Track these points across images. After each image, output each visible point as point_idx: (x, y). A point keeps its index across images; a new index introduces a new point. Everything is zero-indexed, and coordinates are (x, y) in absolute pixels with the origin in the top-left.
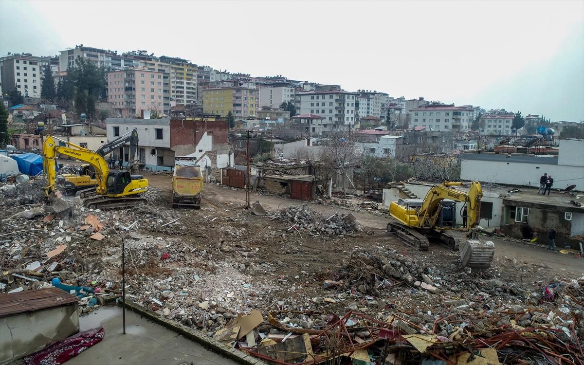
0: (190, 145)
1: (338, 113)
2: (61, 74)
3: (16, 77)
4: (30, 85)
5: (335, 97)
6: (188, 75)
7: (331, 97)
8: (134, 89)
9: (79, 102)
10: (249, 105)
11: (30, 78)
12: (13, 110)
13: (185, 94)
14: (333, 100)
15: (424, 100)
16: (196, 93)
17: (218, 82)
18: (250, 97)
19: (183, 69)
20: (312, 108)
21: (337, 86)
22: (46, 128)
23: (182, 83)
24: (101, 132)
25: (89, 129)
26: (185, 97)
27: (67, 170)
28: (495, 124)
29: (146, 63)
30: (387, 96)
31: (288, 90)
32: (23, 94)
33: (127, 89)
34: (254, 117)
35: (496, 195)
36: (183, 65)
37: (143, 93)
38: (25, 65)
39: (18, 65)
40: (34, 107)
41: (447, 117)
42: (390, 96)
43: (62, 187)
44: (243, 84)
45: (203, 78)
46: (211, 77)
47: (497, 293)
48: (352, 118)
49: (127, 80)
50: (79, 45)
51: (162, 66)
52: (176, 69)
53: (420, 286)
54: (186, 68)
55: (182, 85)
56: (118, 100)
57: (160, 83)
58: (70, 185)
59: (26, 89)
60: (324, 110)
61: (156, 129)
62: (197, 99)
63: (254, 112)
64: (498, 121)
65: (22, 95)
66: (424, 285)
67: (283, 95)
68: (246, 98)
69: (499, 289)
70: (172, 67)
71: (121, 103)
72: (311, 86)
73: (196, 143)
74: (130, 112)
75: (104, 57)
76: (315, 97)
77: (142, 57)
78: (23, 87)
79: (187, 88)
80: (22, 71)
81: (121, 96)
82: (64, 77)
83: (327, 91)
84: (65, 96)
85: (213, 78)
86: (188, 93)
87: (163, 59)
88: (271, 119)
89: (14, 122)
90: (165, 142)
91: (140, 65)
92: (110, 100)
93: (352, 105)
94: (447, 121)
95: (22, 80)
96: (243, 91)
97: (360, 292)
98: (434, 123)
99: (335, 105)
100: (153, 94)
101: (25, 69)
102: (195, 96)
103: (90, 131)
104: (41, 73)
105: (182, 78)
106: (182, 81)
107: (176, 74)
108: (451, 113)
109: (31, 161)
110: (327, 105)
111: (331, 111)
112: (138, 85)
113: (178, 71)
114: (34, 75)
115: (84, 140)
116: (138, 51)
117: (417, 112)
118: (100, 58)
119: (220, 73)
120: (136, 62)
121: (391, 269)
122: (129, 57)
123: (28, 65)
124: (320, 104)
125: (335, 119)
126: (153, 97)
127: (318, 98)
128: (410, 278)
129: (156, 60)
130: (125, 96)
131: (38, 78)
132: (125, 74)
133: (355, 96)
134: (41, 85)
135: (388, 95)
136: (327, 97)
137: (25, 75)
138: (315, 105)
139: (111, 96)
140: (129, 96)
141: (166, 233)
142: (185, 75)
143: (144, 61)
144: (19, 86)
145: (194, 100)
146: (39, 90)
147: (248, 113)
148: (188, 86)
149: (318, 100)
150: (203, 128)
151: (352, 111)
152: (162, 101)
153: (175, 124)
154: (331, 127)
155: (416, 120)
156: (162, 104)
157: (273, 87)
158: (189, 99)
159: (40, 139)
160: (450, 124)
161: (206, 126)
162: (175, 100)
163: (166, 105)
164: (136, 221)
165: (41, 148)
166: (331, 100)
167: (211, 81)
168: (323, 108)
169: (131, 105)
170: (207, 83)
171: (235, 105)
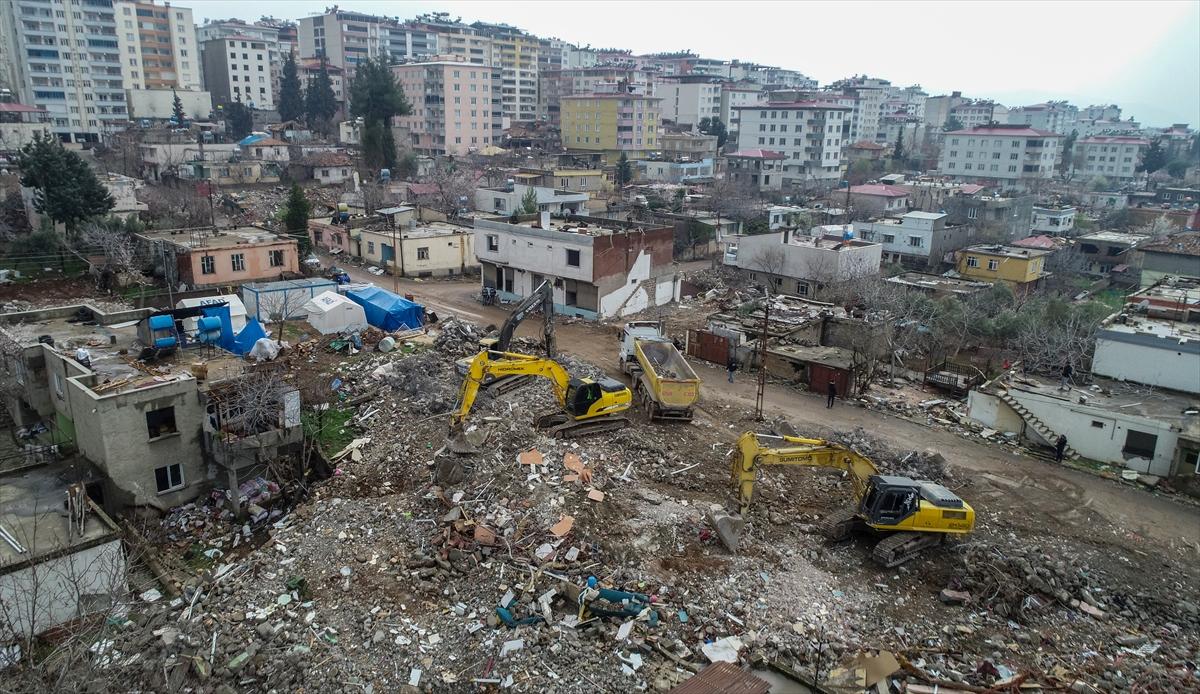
0: (619, 275)
1: (810, 145)
3: (231, 73)
4: (255, 86)
5: (808, 116)
6: (522, 57)
7: (800, 116)
8: (443, 100)
10: (645, 129)
11: (253, 73)
12: (247, 147)
13: (518, 95)
14: (803, 122)
15: (962, 95)
16: (537, 93)
17: (576, 73)
18: (648, 113)
19: (513, 47)
20: (762, 134)
23: (512, 73)
25: (418, 212)
26: (518, 100)
28: (1103, 154)
29: (449, 38)
30: (886, 86)
31: (710, 89)
33: (429, 99)
34: (658, 155)
35: (1166, 425)
36: (513, 39)
37: (457, 106)
38: (245, 51)
39: (232, 50)
40: (274, 135)
41: (1015, 150)
42: (892, 85)
44: (634, 88)
45: (549, 62)
46: (563, 58)
47: (1190, 626)
48: (836, 154)
49: (428, 83)
50: (331, 7)
51: (476, 42)
52: (502, 47)
53: (1078, 607)
54: (518, 45)
55: (513, 78)
57: (485, 87)
59: (249, 94)
60: (785, 140)
61: (567, 250)
62: (539, 103)
63: (654, 140)
64: (1109, 149)
66: (1084, 606)
67: (700, 99)
68: (640, 115)
69: (1192, 619)
70: (495, 44)
71: (419, 125)
72: (744, 68)
73: (628, 269)
74: (434, 141)
75: (378, 29)
76: (769, 113)
77: (441, 26)
78: (242, 90)
79: (522, 83)
80: (240, 62)
81: (418, 112)
83: (791, 103)
85: (565, 62)
86: (522, 91)
87: (479, 27)
90: (584, 272)
91: (439, 41)
93: (838, 130)
94: (1014, 156)
95: (241, 78)
96: (635, 102)
97: (998, 614)
98: (989, 161)
99: (807, 130)
100: (474, 107)
101: (245, 56)
102: (535, 96)
103: (419, 217)
104: (272, 65)
105: (511, 65)
106: (513, 69)
107: (502, 56)
108: (1023, 143)
109: (387, 309)
110: (791, 129)
111: (798, 142)
112: (449, 93)
113: (505, 51)
114: (261, 68)
116: (434, 13)
117: (956, 138)
118: (371, 33)
119: (577, 50)
120: (432, 38)
121: (1038, 581)
122: (416, 27)
123: (249, 50)
124: (778, 128)
125: (804, 157)
126: (473, 114)
127: (774, 116)
128: (1065, 596)
129: (467, 31)
130: (425, 112)
131: (267, 73)
132: (425, 71)
133: (843, 113)
134: (272, 86)
135: (889, 83)
136: (792, 114)
137: (246, 68)
138: (768, 128)
140: (433, 113)
141: (681, 486)
142: (517, 57)
143: (445, 35)
144: (236, 90)
145: (533, 104)
146: (269, 94)
147: (644, 142)
148: (523, 79)
149: (774, 120)
150: (639, 242)
151: (837, 141)
152: (490, 120)
153: (600, 243)
154: (797, 171)
155: (954, 154)
156: (490, 126)
157: (682, 83)
158: (524, 104)
159: (345, 236)
160: (1019, 164)
161: (642, 241)
162: (506, 115)
163: (496, 126)
164: (631, 463)
165: (347, 250)
166: (799, 122)
167: (564, 67)
168: (783, 135)
169: (436, 128)
170: (557, 74)
171: (621, 129)
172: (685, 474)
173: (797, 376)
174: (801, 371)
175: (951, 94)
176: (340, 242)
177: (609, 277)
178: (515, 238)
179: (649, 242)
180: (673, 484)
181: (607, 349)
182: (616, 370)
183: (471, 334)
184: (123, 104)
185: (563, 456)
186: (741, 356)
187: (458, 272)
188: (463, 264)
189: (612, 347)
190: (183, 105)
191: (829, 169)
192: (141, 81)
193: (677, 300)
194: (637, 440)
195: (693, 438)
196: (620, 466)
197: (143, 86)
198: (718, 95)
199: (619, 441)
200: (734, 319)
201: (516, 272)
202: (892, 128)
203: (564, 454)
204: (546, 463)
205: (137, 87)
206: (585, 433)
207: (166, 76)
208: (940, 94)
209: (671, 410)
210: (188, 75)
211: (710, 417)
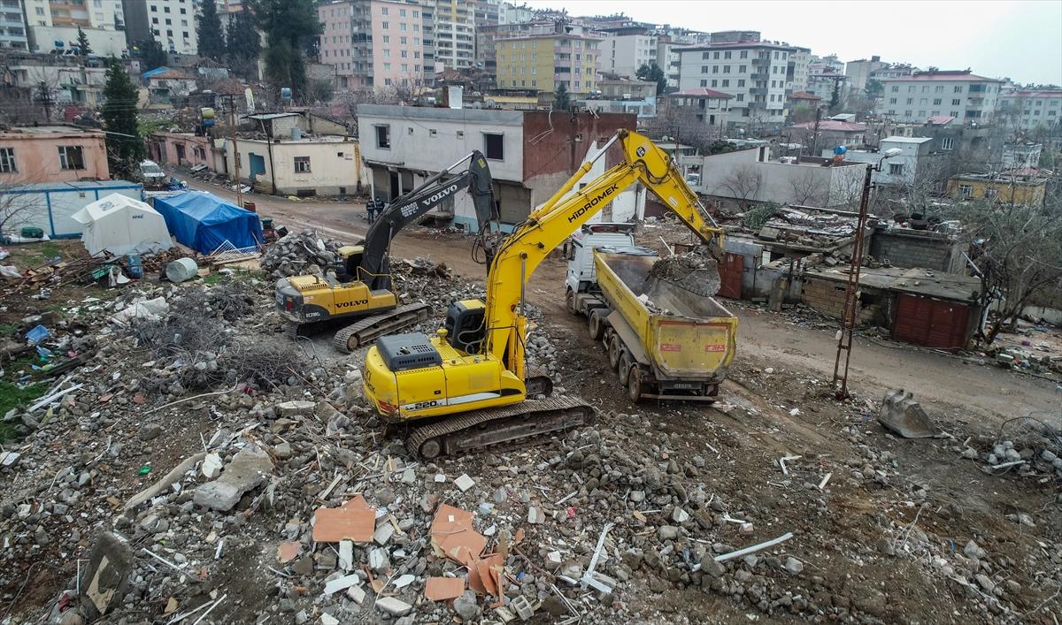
0: (561, 173)
1: (755, 86)
2: (232, 10)
3: (151, 15)
4: (178, 30)
5: (752, 55)
6: (458, 11)
7: (744, 55)
8: (370, 38)
9: (274, 63)
10: (583, 71)
11: (175, 16)
12: (149, 79)
13: (454, 49)
14: (748, 62)
15: (881, 60)
16: (474, 48)
17: (513, 27)
18: (586, 54)
19: (449, 1)
20: (704, 76)
21: (754, 32)
22: (220, 123)
23: (448, 27)
24: (329, 131)
25: (308, 122)
26: (455, 53)
27: (291, 246)
30: (807, 53)
31: (646, 41)
32: (166, 47)
33: (356, 38)
34: (599, 94)
37: (387, 46)
40: (187, 71)
41: (957, 96)
43: (292, 318)
44: (572, 29)
45: (486, 17)
46: (500, 15)
48: (780, 97)
49: (355, 21)
55: (449, 32)
56: (339, 59)
57: (416, 26)
58: (316, 314)
59: (170, 38)
60: (728, 81)
61: (485, 135)
62: (476, 57)
63: (593, 84)
64: (1034, 103)
65: (164, 49)
67: (636, 51)
68: (578, 56)
71: (346, 66)
72: (675, 33)
74: (362, 83)
76: (712, 54)
78: (163, 33)
79: (459, 37)
80: (160, 4)
81: (345, 52)
82: (237, 15)
83: (736, 44)
84: (242, 52)
85: (502, 18)
86: (459, 46)
88: (633, 99)
89: (151, 103)
90: (510, 167)
92: (324, 60)
93: (783, 72)
94: (957, 102)
95: (162, 21)
96: (573, 42)
98: (930, 107)
99: (751, 70)
100: (404, 47)
102: (472, 51)
103: (308, 128)
104: (194, 7)
105: (447, 18)
106: (450, 23)
107: (439, 9)
108: (966, 88)
109: (199, 218)
110: (735, 70)
111: (742, 83)
112: (376, 31)
113: (441, 4)
114: (183, 11)
115: (302, 151)
117: (895, 84)
119: (514, 8)
124: (721, 69)
125: (749, 99)
126: (404, 54)
127: (717, 56)
130: (353, 52)
131: (190, 16)
132: (352, 7)
133: (788, 53)
134: (196, 29)
135: (808, 51)
136: (736, 54)
137: (167, 10)
138: (710, 70)
139: (327, 52)
140: (360, 52)
142: (454, 11)
144: (157, 33)
145: (470, 59)
146: (193, 39)
147: (582, 84)
148: (460, 33)
149: (716, 61)
150: (590, 129)
151: (782, 82)
152: (421, 61)
153: (533, 122)
154: (741, 114)
155: (894, 101)
156: (421, 68)
157: (619, 35)
158: (461, 58)
159: (208, 147)
160: (961, 110)
161: (595, 127)
162: (441, 60)
163: (428, 69)
164: (608, 527)
165: (211, 166)
166: (744, 62)
167: (500, 23)
168: (726, 76)
169: (364, 69)
170: (493, 28)
171: (558, 70)
172: (752, 561)
173: (867, 314)
174: (872, 307)
175: (871, 59)
176: (204, 157)
177: (547, 176)
178: (412, 125)
179: (604, 131)
180: (725, 595)
181: (544, 278)
182: (561, 308)
183: (324, 252)
184: (24, 39)
185: (431, 514)
186: (765, 284)
187: (354, 191)
188: (359, 182)
189: (552, 274)
190: (89, 41)
191: (773, 112)
192: (48, 18)
193: (641, 217)
194: (618, 462)
195: (728, 442)
196: (580, 537)
197: (49, 23)
198: (654, 47)
199: (575, 465)
200: (742, 231)
201: (416, 176)
202: (820, 86)
203: (436, 507)
204: (384, 534)
205: (44, 24)
206: (493, 442)
207: (77, 15)
208: (861, 59)
209: (679, 381)
210: (102, 14)
211: (745, 393)
